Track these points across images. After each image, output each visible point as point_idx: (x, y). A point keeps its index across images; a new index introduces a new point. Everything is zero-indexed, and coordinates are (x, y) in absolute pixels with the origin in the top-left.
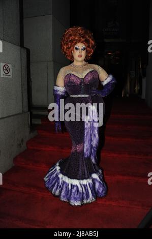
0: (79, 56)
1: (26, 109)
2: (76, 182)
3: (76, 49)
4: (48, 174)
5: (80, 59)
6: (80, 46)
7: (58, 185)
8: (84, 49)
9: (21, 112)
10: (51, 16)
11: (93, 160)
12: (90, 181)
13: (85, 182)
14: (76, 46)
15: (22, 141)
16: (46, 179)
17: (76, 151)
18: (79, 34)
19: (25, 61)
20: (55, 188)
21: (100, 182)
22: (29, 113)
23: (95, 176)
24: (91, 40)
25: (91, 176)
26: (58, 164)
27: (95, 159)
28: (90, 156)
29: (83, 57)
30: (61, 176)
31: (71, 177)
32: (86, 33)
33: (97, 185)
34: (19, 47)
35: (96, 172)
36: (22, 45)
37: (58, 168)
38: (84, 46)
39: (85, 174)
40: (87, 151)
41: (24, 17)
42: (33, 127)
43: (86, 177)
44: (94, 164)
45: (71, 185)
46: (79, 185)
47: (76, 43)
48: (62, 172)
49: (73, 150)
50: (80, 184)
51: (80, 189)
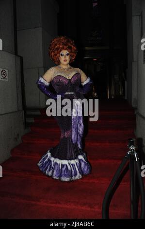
0: (64, 61)
1: (21, 108)
2: (65, 162)
3: (62, 55)
5: (65, 63)
6: (65, 52)
7: (50, 167)
8: (68, 55)
9: (17, 110)
10: (41, 28)
11: (79, 146)
12: (77, 161)
13: (72, 162)
14: (61, 53)
15: (18, 135)
16: (39, 164)
17: (64, 137)
18: (63, 43)
19: (19, 67)
20: (48, 169)
21: (84, 162)
22: (23, 111)
23: (81, 157)
24: (73, 47)
25: (77, 157)
26: (49, 151)
28: (77, 142)
31: (61, 159)
32: (68, 41)
33: (83, 164)
34: (14, 55)
35: (82, 154)
36: (16, 54)
37: (49, 154)
38: (68, 52)
39: (72, 155)
40: (74, 137)
41: (18, 29)
44: (80, 149)
45: (62, 165)
46: (68, 164)
47: (61, 51)
49: (62, 137)
50: (69, 164)
51: (69, 168)
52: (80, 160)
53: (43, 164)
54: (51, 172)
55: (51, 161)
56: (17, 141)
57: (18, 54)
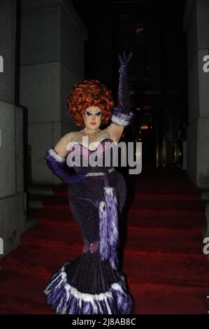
0: (92, 123)
1: (21, 189)
2: (88, 298)
3: (88, 114)
4: (50, 285)
5: (93, 127)
6: (94, 110)
7: (64, 301)
8: (98, 114)
9: (14, 193)
10: (59, 63)
11: (113, 265)
12: (109, 295)
13: (101, 297)
14: (88, 110)
15: (15, 233)
16: (47, 292)
17: (89, 251)
18: (92, 94)
19: (20, 124)
20: (60, 305)
22: (25, 194)
23: (116, 287)
25: (110, 287)
26: (63, 269)
27: (115, 263)
28: (109, 259)
29: (98, 124)
30: (68, 287)
31: (82, 290)
33: (120, 300)
34: (12, 106)
35: (118, 281)
36: (17, 102)
37: (64, 275)
38: (99, 111)
39: (101, 286)
40: (104, 251)
41: (21, 64)
42: (30, 213)
43: (104, 289)
44: (114, 271)
45: (83, 302)
46: (93, 303)
48: (69, 281)
49: (85, 251)
50: (95, 301)
51: (95, 308)
52: (114, 293)
53: (52, 293)
54: (65, 309)
55: (65, 291)
56: (12, 243)
57: (21, 104)
